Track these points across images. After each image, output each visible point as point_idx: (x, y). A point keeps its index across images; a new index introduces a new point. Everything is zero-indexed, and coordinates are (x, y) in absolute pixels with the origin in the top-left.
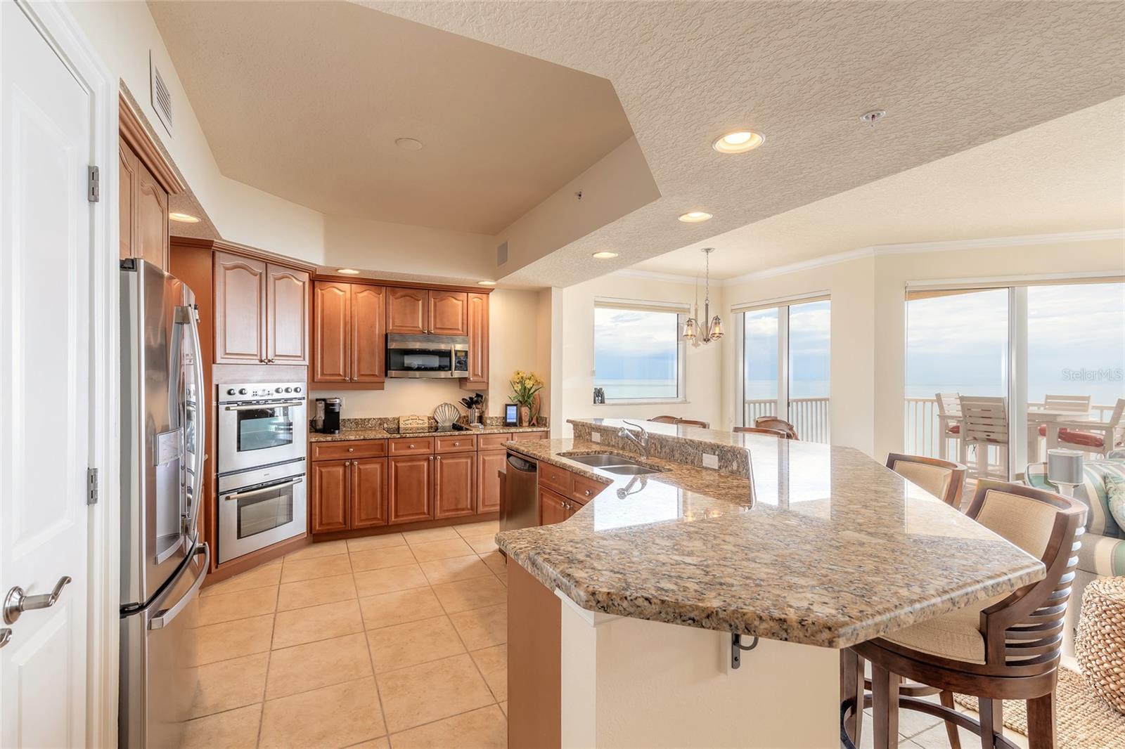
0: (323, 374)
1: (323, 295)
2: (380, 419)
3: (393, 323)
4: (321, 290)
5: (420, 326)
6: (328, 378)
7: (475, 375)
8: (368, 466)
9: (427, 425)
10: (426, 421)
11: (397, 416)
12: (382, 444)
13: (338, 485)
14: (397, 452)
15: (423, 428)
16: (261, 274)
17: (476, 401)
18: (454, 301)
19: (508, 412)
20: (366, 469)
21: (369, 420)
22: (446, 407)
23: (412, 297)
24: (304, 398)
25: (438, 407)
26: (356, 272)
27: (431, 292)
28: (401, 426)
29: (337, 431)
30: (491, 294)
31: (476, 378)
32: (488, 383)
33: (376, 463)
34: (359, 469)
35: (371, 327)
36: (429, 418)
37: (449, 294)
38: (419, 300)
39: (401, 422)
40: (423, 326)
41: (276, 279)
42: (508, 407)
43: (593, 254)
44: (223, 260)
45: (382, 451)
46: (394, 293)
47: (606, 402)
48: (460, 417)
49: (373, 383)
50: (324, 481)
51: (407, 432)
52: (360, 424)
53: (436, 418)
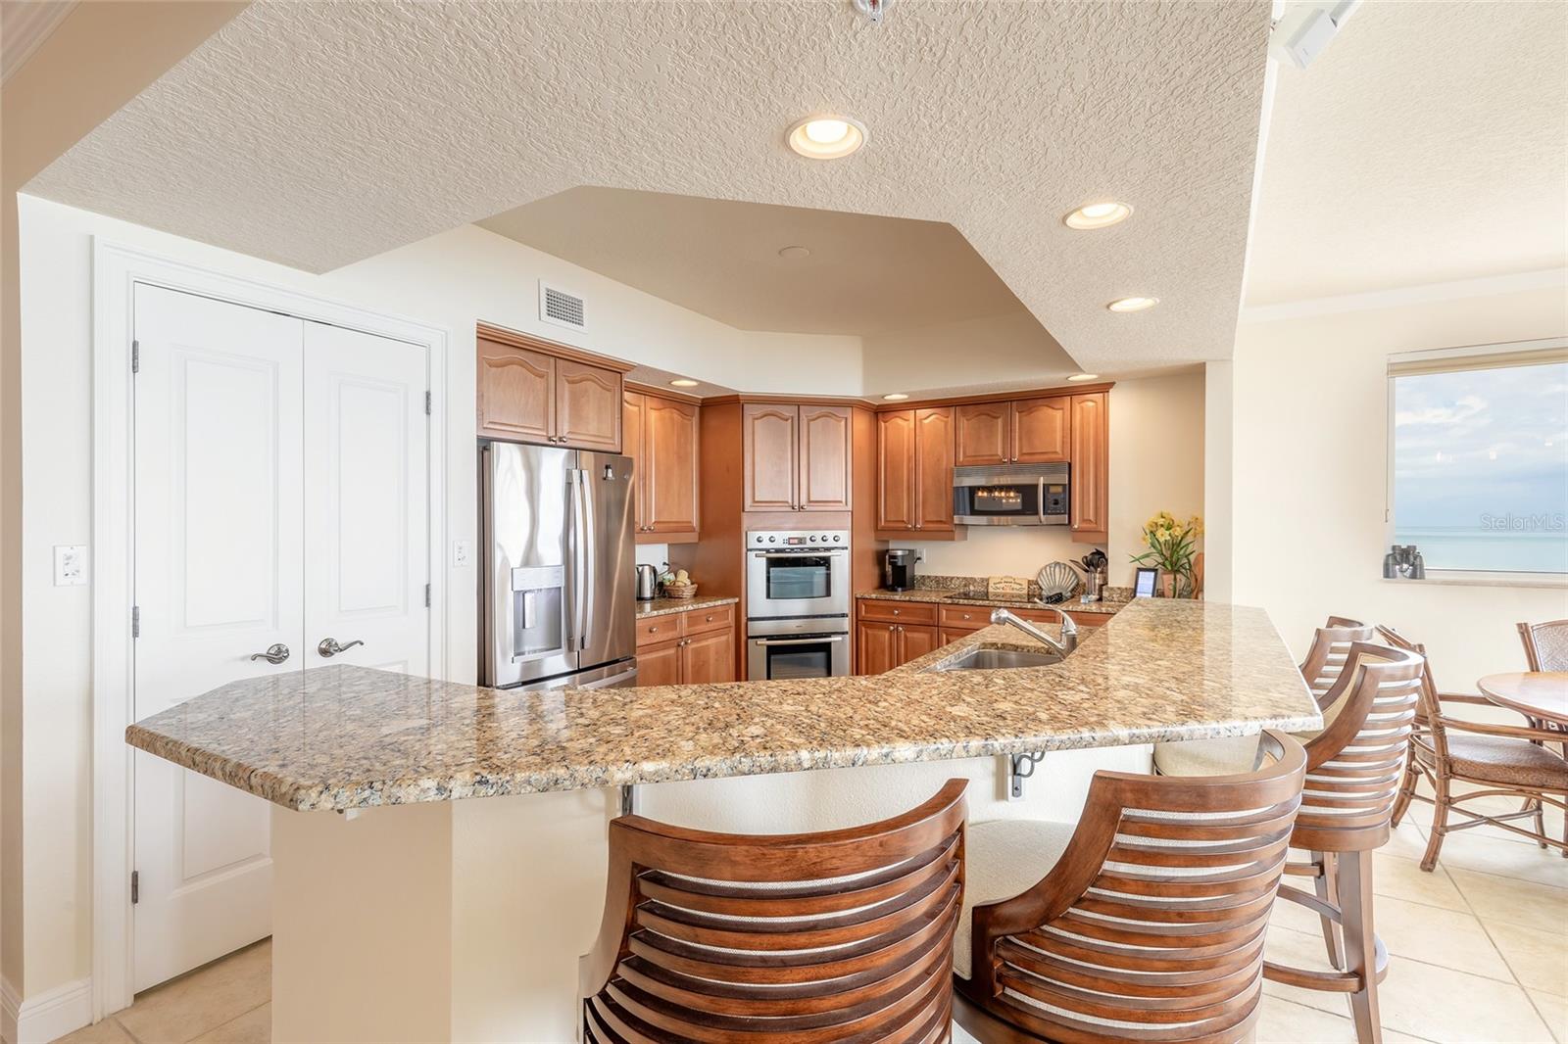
0: (886, 521)
1: (886, 428)
2: (965, 578)
3: (964, 453)
4: (885, 422)
5: (1000, 453)
6: (891, 525)
7: (1084, 520)
8: (916, 635)
9: (1025, 592)
10: (1025, 586)
11: (985, 576)
12: (931, 610)
13: (883, 651)
14: (949, 621)
15: (1019, 596)
16: (792, 418)
17: (1097, 561)
18: (1050, 410)
19: (1140, 582)
20: (913, 638)
21: (952, 578)
22: (1057, 569)
23: (988, 415)
24: (846, 548)
25: (1045, 568)
26: (906, 397)
27: (1014, 404)
28: (991, 590)
29: (900, 589)
30: (1111, 390)
31: (1085, 526)
32: (1107, 533)
33: (924, 632)
34: (906, 636)
35: (938, 460)
36: (1030, 583)
37: (1040, 402)
38: (997, 418)
39: (991, 584)
40: (1004, 452)
41: (809, 421)
42: (1141, 573)
43: (1108, 307)
44: (750, 411)
45: (932, 618)
46: (964, 414)
47: (1426, 577)
48: (1078, 584)
49: (945, 531)
50: (870, 644)
51: (998, 598)
52: (941, 582)
53: (1040, 582)
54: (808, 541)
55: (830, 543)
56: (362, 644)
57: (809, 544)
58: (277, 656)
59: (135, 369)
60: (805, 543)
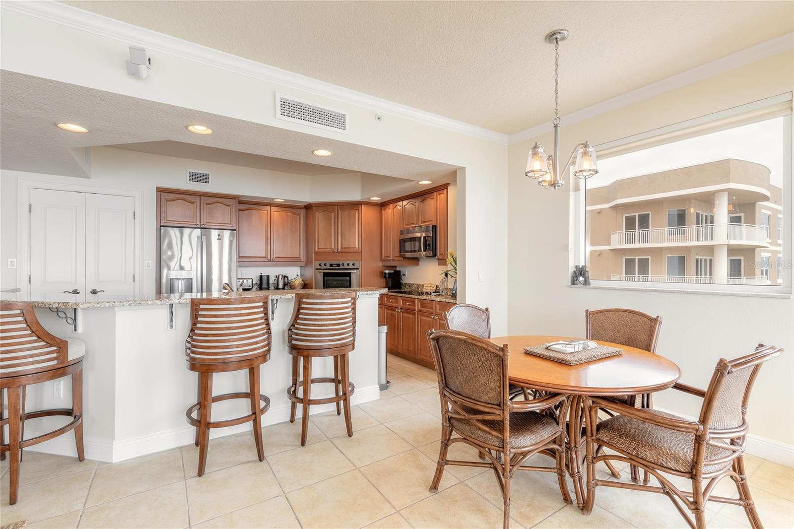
30: (449, 187)
54: (341, 265)
55: (351, 266)
56: (103, 291)
57: (341, 267)
58: (76, 292)
59: (30, 211)
60: (340, 266)
